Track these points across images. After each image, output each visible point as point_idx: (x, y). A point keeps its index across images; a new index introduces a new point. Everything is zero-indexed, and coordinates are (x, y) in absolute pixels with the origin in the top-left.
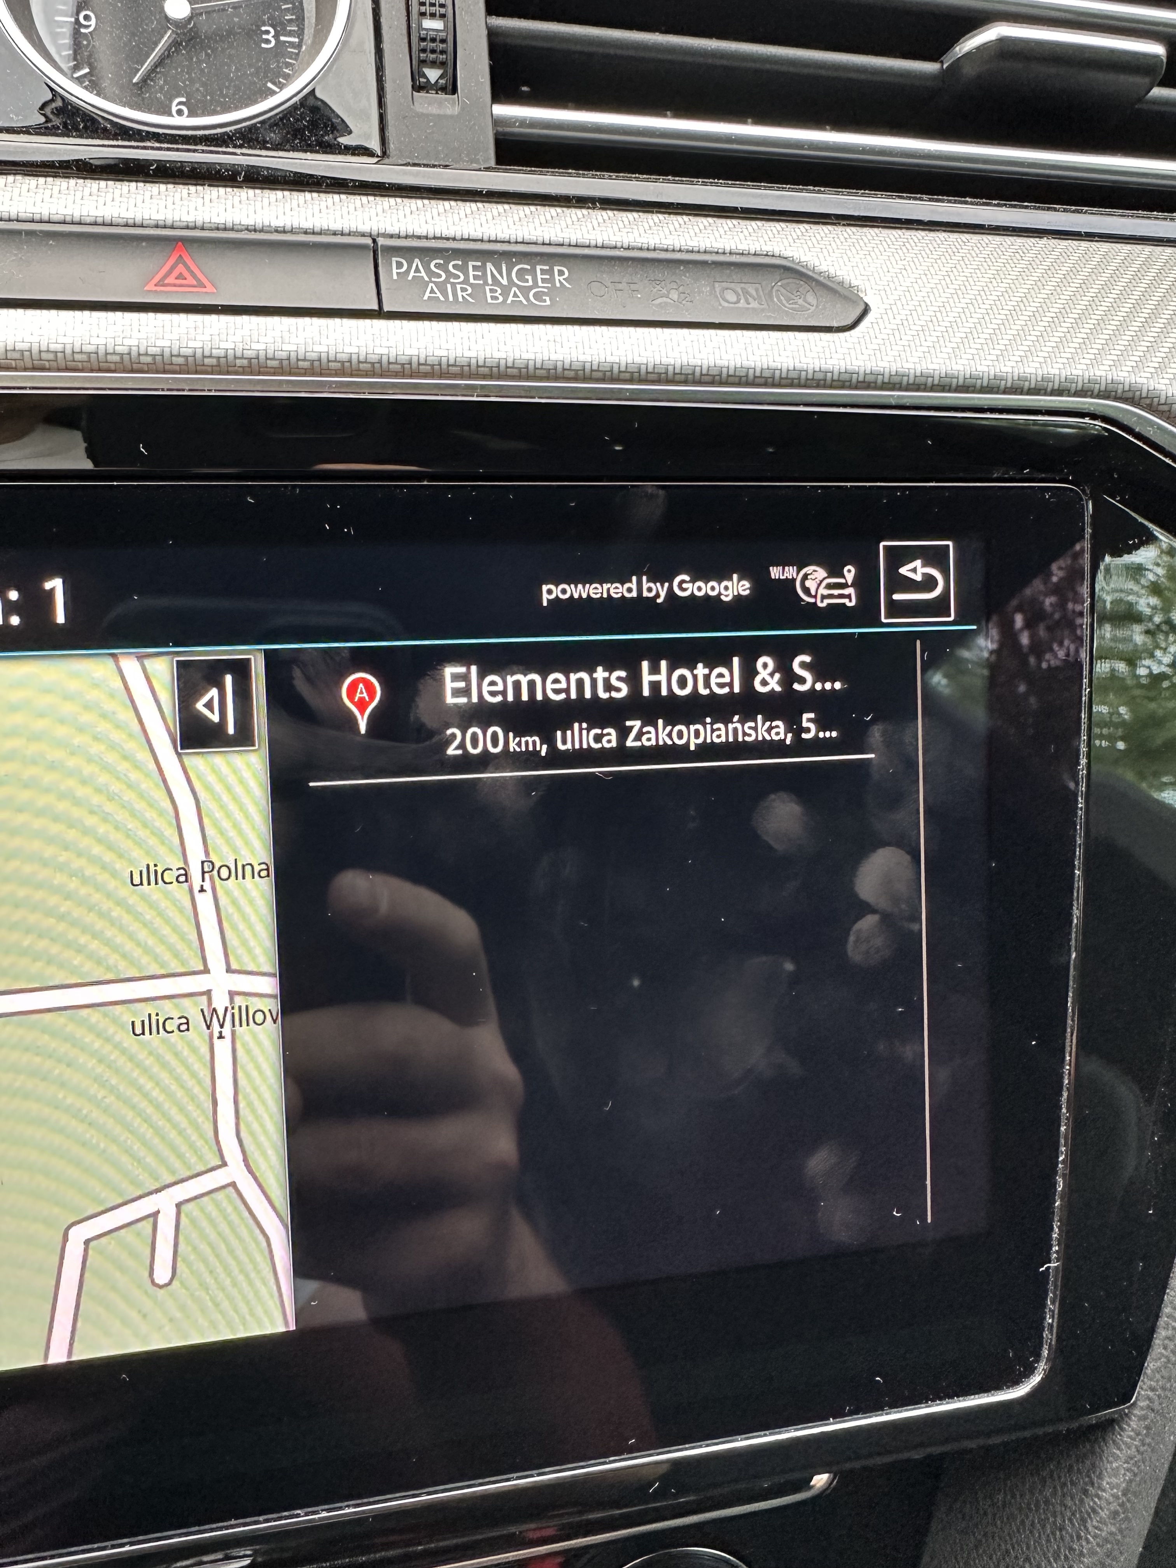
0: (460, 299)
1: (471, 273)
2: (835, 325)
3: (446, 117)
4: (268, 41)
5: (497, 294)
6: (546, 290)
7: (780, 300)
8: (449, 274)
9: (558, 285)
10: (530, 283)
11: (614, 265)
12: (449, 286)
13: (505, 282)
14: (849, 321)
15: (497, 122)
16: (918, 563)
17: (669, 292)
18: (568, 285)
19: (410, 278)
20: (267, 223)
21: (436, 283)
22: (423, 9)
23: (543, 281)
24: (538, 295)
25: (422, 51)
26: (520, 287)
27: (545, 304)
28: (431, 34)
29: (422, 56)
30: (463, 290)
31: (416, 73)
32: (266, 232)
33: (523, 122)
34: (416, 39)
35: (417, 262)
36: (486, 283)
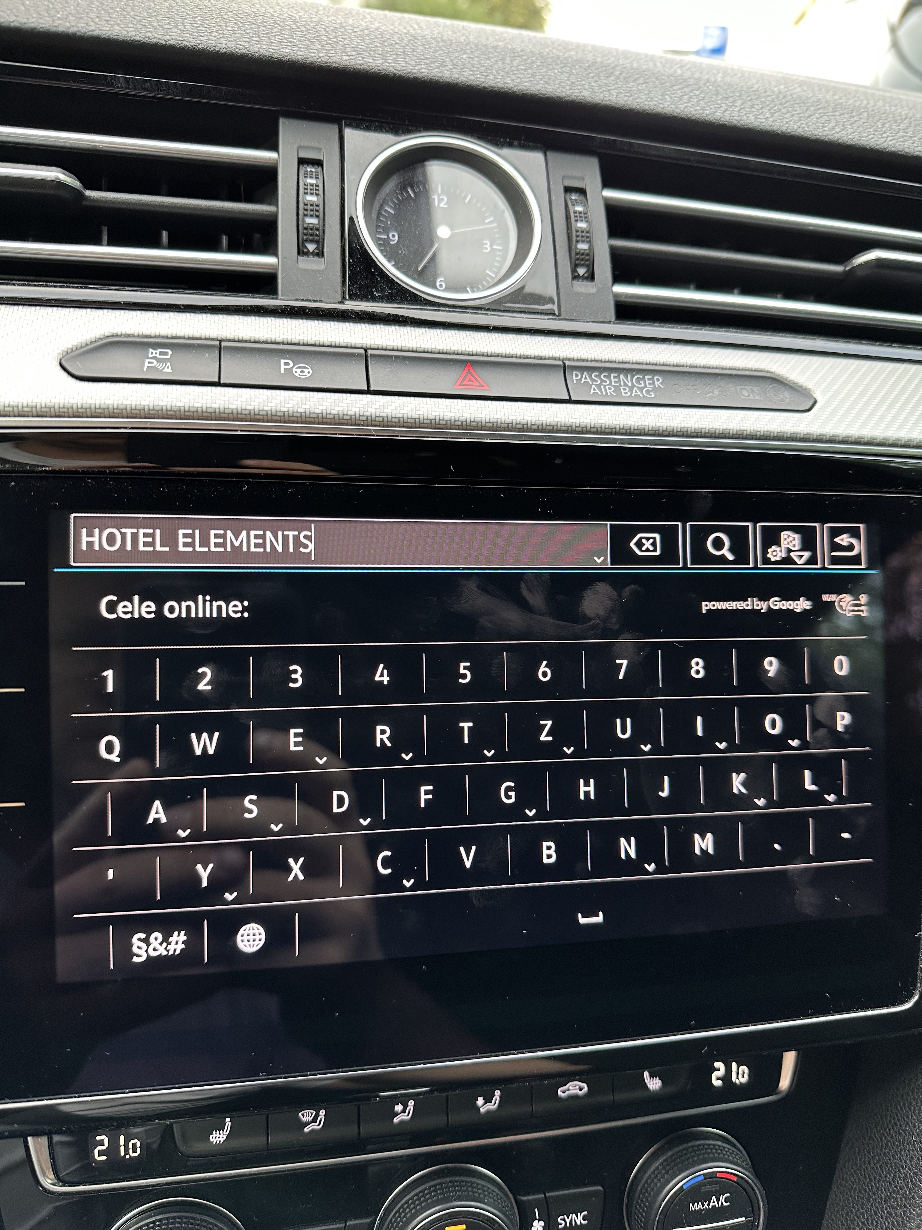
0: (609, 394)
1: (613, 380)
2: (800, 409)
3: (589, 294)
4: (487, 249)
5: (627, 391)
6: (651, 389)
8: (602, 381)
9: (657, 386)
10: (643, 385)
11: (685, 376)
12: (602, 387)
13: (630, 384)
14: (807, 408)
15: (616, 296)
16: (844, 536)
17: (713, 391)
18: (662, 387)
19: (582, 382)
20: (508, 352)
21: (596, 385)
22: (578, 239)
23: (650, 384)
24: (648, 392)
25: (577, 260)
26: (638, 388)
27: (652, 398)
28: (582, 251)
29: (577, 262)
30: (610, 389)
31: (574, 270)
32: (509, 357)
33: (627, 295)
34: (573, 254)
35: (585, 373)
36: (620, 385)
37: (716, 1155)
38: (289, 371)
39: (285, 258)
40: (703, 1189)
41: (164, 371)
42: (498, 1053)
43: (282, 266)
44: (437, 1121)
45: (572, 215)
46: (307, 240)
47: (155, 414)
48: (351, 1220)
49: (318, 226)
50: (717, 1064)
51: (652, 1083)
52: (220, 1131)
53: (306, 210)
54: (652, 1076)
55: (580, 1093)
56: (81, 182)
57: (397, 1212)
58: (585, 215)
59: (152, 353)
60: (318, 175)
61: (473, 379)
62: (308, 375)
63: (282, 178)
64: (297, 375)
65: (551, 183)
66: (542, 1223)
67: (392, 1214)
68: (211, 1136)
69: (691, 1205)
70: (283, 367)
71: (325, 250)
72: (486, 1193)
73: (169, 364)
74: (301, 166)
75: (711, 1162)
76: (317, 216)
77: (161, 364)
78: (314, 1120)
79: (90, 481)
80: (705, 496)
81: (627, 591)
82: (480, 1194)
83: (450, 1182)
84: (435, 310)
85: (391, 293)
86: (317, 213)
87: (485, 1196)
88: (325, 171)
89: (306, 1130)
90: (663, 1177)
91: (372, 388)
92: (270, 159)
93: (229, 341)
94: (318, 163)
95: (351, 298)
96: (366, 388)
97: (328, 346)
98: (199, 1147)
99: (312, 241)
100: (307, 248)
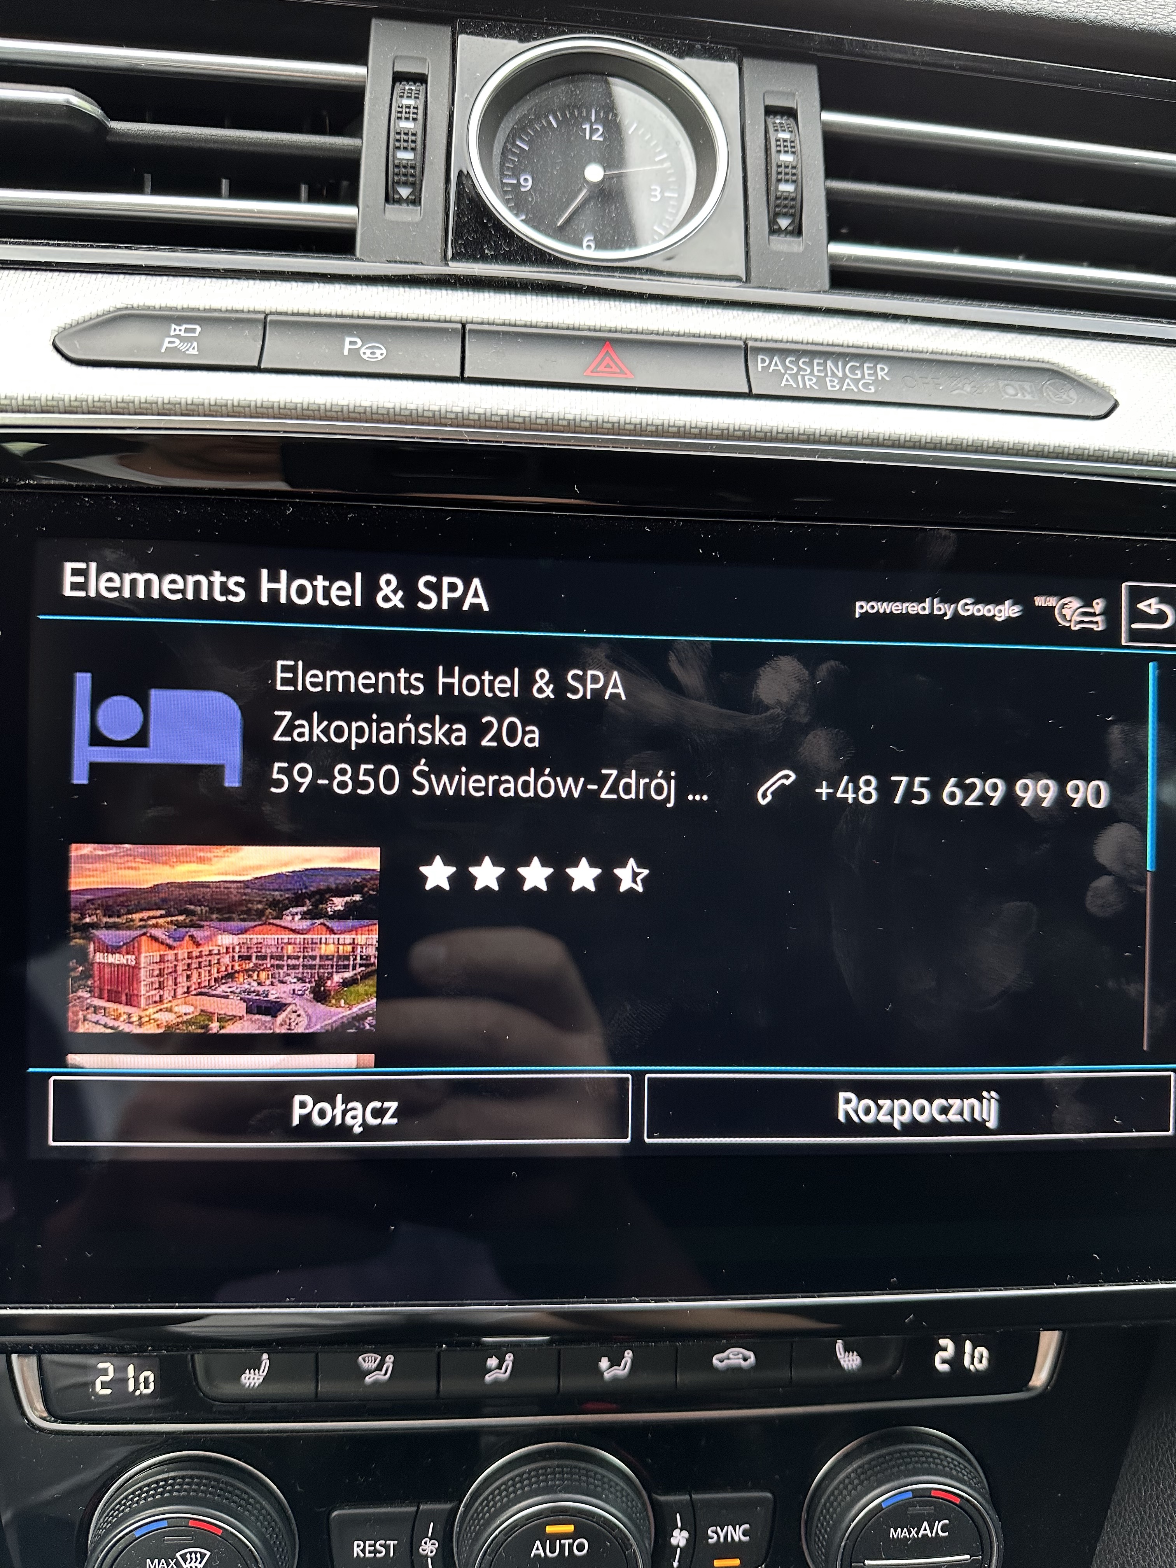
0: (808, 387)
1: (816, 368)
2: (1092, 414)
3: (791, 254)
4: (655, 196)
5: (835, 384)
6: (871, 382)
7: (1048, 395)
8: (800, 369)
9: (880, 378)
10: (859, 376)
11: (922, 365)
12: (799, 377)
13: (840, 375)
14: (1102, 412)
15: (832, 257)
16: (1153, 601)
17: (963, 386)
18: (888, 379)
19: (771, 370)
20: (666, 329)
21: (790, 375)
22: (780, 177)
23: (869, 375)
24: (866, 385)
25: (778, 206)
26: (852, 379)
27: (871, 393)
28: (785, 194)
29: (777, 210)
30: (810, 380)
31: (772, 222)
32: (667, 335)
33: (849, 258)
34: (772, 198)
35: (776, 358)
36: (826, 375)
37: (940, 1467)
38: (355, 353)
39: (368, 206)
40: (911, 1511)
41: (187, 352)
42: (612, 1299)
43: (362, 219)
44: (545, 1384)
45: (773, 143)
46: (398, 183)
48: (426, 1503)
49: (413, 162)
50: (943, 1342)
51: (846, 1359)
52: (254, 1370)
53: (399, 141)
54: (847, 1349)
56: (102, 109)
57: (486, 1499)
58: (792, 144)
59: (175, 330)
60: (418, 94)
61: (611, 364)
62: (380, 358)
63: (370, 99)
64: (365, 357)
65: (747, 101)
66: (685, 1534)
67: (479, 1501)
68: (243, 1376)
69: (892, 1530)
70: (347, 346)
71: (423, 195)
72: (606, 1486)
73: (195, 344)
74: (398, 84)
75: (924, 1474)
76: (413, 149)
77: (186, 344)
78: (379, 1368)
79: (87, 499)
80: (945, 536)
81: (824, 669)
82: (596, 1486)
83: (558, 1466)
84: (569, 273)
85: (510, 251)
86: (413, 145)
87: (604, 1489)
88: (429, 89)
89: (368, 1379)
90: (855, 1488)
91: (468, 375)
92: (357, 76)
93: (280, 314)
94: (421, 79)
95: (453, 258)
96: (459, 376)
97: (413, 320)
98: (226, 1389)
99: (405, 184)
100: (398, 193)
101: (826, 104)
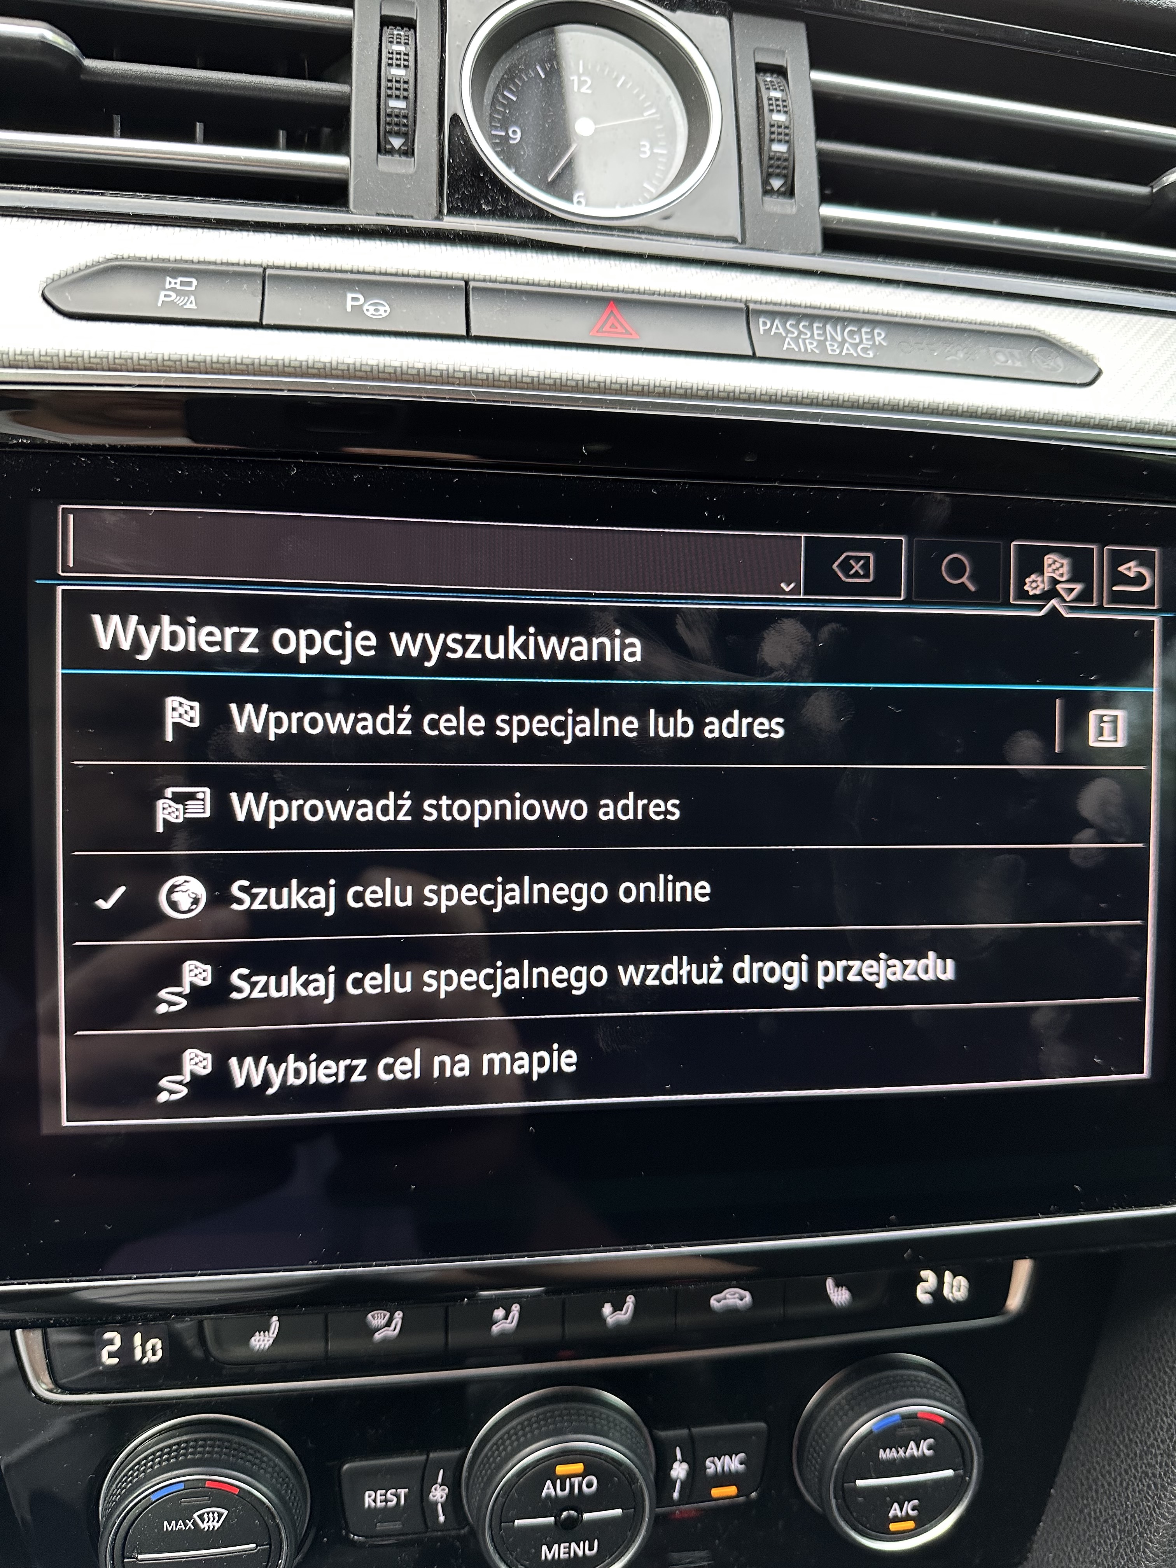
0: (809, 351)
1: (816, 332)
2: (1078, 382)
3: (784, 216)
4: (645, 152)
5: (834, 348)
6: (869, 347)
7: (1036, 362)
8: (800, 333)
9: (877, 343)
10: (857, 341)
11: (917, 331)
12: (800, 341)
13: (839, 339)
14: (1088, 380)
15: (824, 220)
16: (1132, 564)
17: (956, 353)
18: (885, 344)
19: (772, 333)
20: (668, 290)
21: (791, 338)
22: (773, 136)
23: (867, 339)
24: (865, 350)
25: (771, 166)
26: (851, 344)
27: (870, 357)
28: (778, 154)
29: (771, 170)
30: (811, 344)
31: (765, 182)
32: (669, 296)
33: (840, 220)
34: (766, 158)
35: (777, 322)
36: (826, 339)
37: (918, 1389)
38: (358, 309)
39: (360, 157)
40: (899, 1432)
41: (185, 307)
42: (627, 1247)
43: (355, 169)
44: (550, 1332)
45: (766, 102)
46: (390, 133)
47: (172, 367)
48: (435, 1451)
49: (406, 111)
50: (924, 1274)
51: (836, 1293)
52: (264, 1332)
53: (390, 88)
54: (838, 1285)
55: (739, 1303)
56: (77, 45)
57: (496, 1444)
58: (785, 104)
59: (170, 283)
60: (408, 40)
61: (618, 326)
62: (384, 315)
63: (358, 43)
64: (368, 314)
65: (738, 57)
66: (685, 1466)
67: (488, 1446)
68: (253, 1339)
69: (882, 1451)
70: (349, 303)
71: (416, 146)
72: (612, 1425)
73: (192, 298)
74: (385, 28)
75: (911, 1397)
76: (406, 98)
77: (182, 298)
78: (388, 1324)
79: (83, 459)
80: (940, 500)
81: (826, 631)
82: (602, 1426)
83: (566, 1409)
84: (568, 231)
85: (507, 206)
86: (405, 94)
87: (610, 1428)
88: (418, 34)
89: (378, 1336)
90: (846, 1414)
91: (474, 333)
92: (341, 19)
93: (278, 268)
94: (409, 24)
95: (450, 212)
96: (465, 334)
97: (414, 276)
98: (236, 1353)
99: (397, 134)
100: (390, 143)
101: (816, 63)
